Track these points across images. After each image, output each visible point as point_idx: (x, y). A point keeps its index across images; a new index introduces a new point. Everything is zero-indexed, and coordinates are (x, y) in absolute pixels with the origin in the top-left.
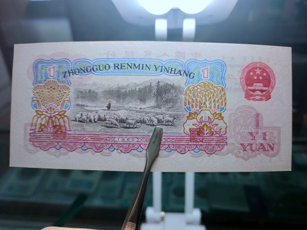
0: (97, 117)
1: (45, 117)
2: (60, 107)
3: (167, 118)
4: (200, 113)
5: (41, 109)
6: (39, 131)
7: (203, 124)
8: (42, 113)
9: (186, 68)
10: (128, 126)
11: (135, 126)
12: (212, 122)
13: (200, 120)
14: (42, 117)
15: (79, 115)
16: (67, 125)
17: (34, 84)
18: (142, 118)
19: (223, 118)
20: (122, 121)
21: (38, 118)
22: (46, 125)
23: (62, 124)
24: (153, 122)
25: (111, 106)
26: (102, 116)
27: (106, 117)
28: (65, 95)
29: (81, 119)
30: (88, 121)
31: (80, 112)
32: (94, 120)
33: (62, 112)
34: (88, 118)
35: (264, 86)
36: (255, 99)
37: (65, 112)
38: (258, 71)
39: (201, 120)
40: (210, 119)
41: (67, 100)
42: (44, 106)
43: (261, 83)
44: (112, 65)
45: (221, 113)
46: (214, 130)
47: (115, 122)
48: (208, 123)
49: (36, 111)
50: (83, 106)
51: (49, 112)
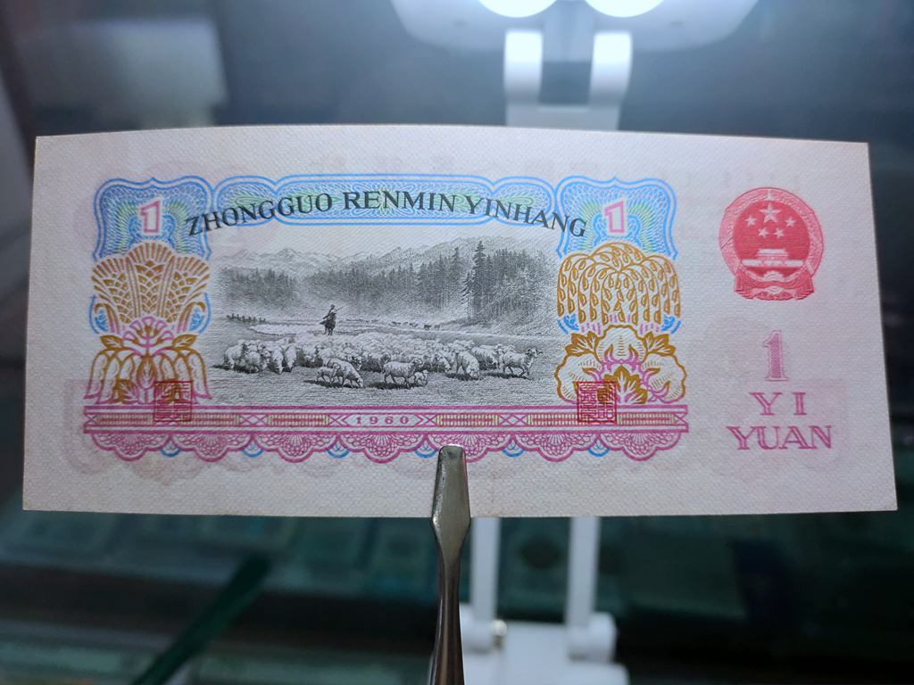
0: (292, 356)
1: (130, 356)
2: (176, 323)
3: (508, 355)
4: (603, 338)
5: (118, 333)
6: (112, 400)
7: (615, 367)
8: (122, 344)
9: (560, 204)
10: (389, 380)
11: (411, 380)
12: (640, 364)
13: (606, 358)
14: (123, 355)
15: (237, 350)
16: (198, 381)
17: (97, 256)
18: (433, 356)
19: (673, 348)
20: (371, 366)
21: (110, 359)
22: (134, 380)
23: (184, 376)
24: (464, 369)
25: (337, 321)
26: (309, 351)
27: (322, 353)
28: (193, 287)
29: (243, 363)
30: (265, 366)
31: (241, 342)
32: (284, 364)
33: (184, 341)
34: (263, 357)
35: (792, 257)
36: (765, 294)
37: (192, 339)
38: (770, 214)
39: (609, 359)
40: (636, 354)
41: (200, 304)
42: (128, 321)
43: (781, 248)
44: (337, 194)
45: (667, 335)
46: (648, 386)
47: (350, 369)
48: (628, 367)
49: (104, 339)
50: (250, 321)
51: (142, 341)
